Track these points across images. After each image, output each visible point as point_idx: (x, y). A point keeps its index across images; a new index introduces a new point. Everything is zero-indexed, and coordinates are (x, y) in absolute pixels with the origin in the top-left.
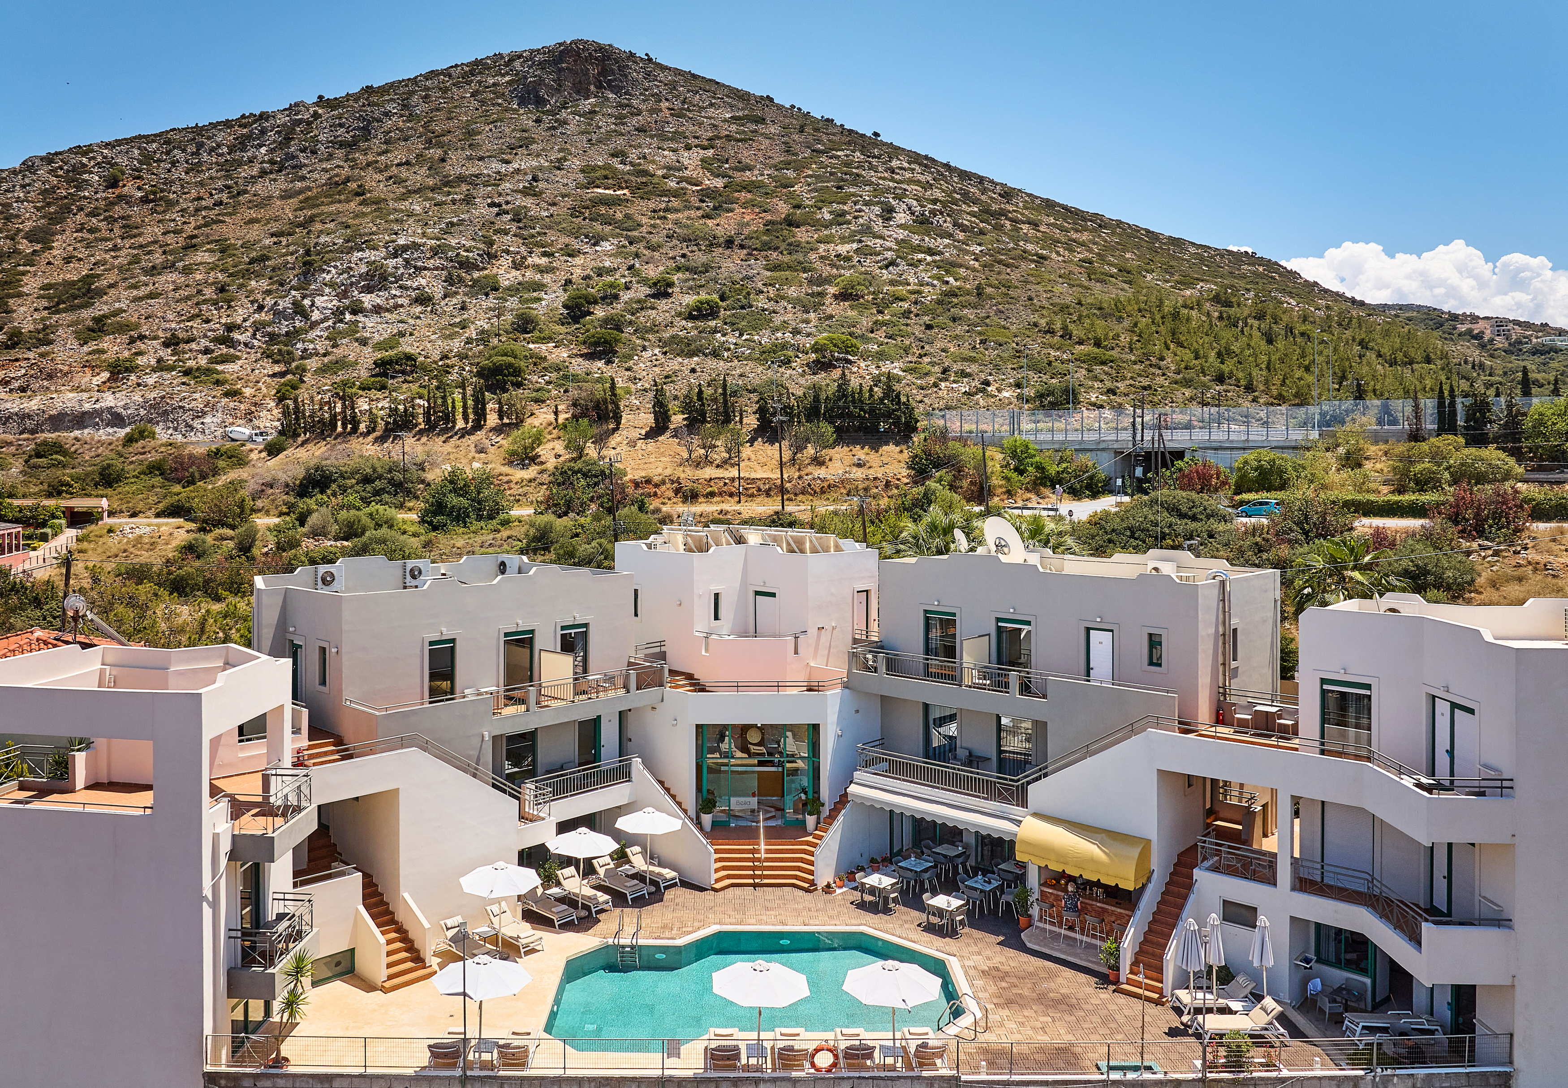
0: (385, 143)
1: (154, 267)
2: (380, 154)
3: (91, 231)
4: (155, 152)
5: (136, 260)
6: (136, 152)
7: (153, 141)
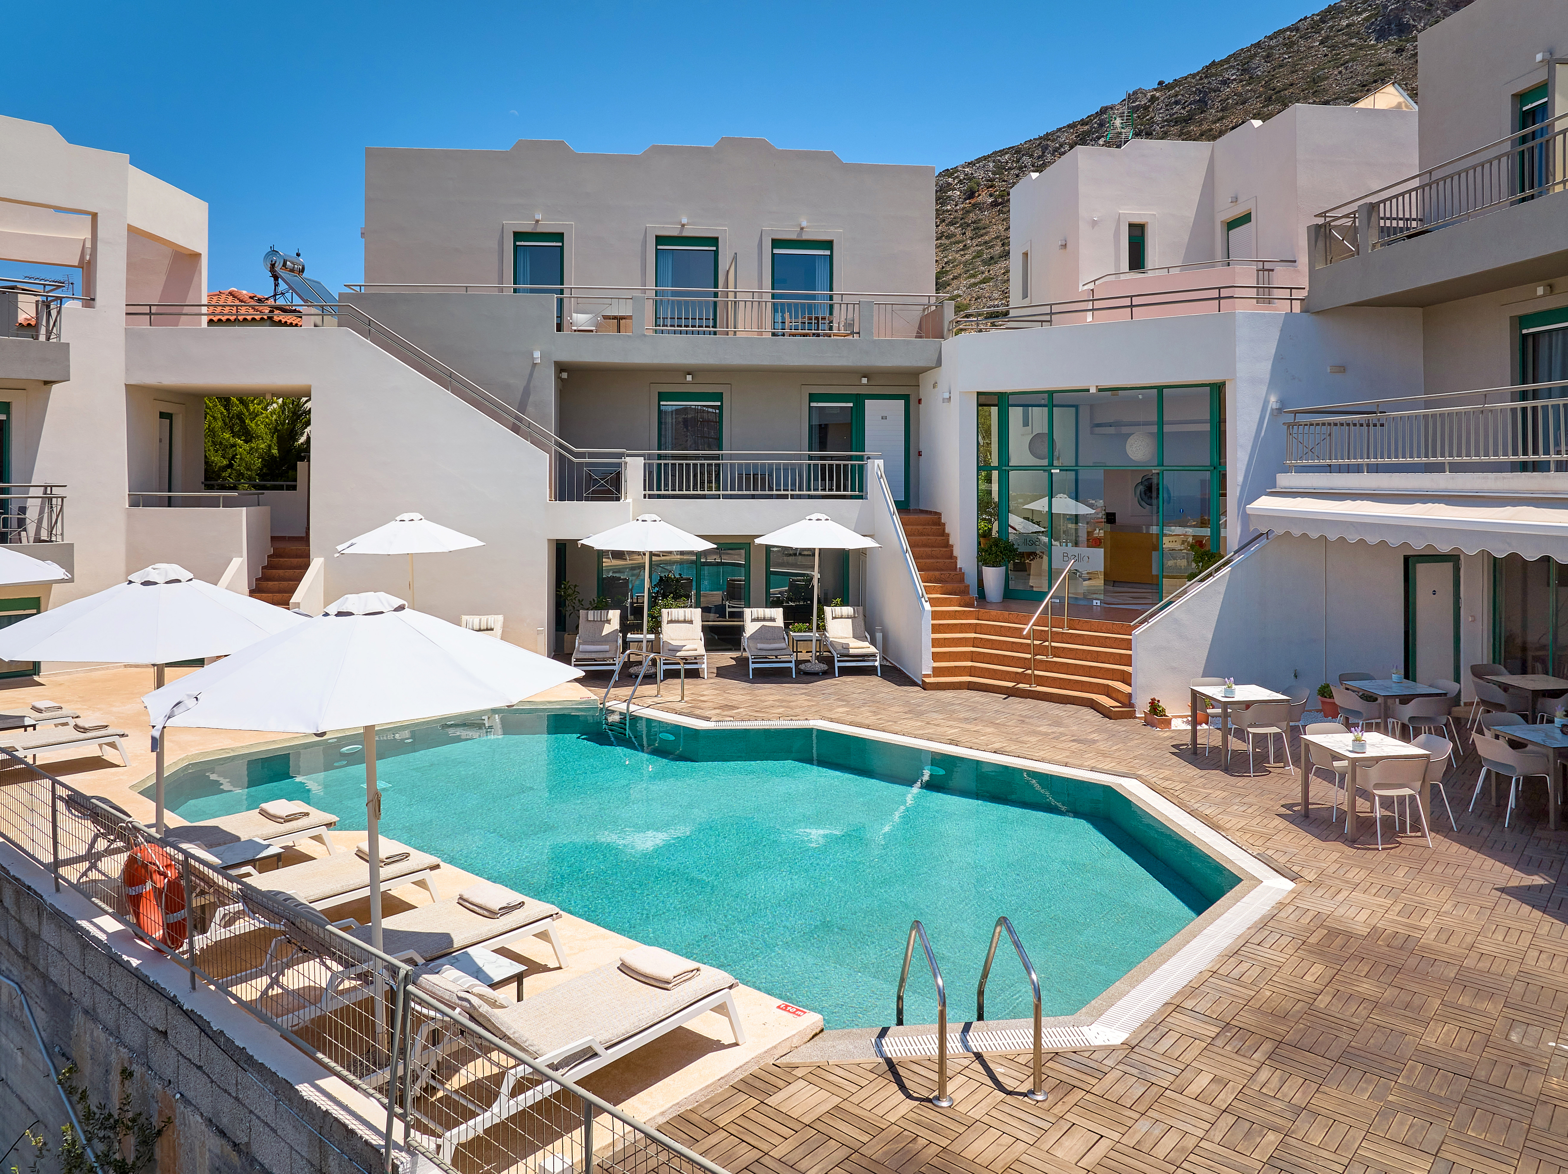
0: (1222, 110)
1: (992, 258)
2: (1215, 122)
3: (948, 237)
4: (1007, 162)
5: (979, 254)
6: (991, 165)
7: (1006, 153)
